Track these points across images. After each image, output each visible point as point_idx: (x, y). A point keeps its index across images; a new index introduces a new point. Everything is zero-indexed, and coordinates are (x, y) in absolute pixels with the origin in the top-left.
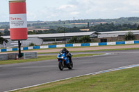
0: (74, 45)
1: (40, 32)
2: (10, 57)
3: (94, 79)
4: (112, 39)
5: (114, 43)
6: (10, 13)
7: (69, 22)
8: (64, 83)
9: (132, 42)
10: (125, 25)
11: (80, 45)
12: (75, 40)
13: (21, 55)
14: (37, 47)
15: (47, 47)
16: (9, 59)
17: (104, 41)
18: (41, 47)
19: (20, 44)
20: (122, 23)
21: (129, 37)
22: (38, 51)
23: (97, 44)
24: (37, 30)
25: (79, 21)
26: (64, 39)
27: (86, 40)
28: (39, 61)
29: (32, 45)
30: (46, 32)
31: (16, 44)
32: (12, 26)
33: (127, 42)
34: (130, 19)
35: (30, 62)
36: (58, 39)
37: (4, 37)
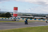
0: (28, 19)
1: (20, 15)
5: (38, 20)
6: (14, 10)
8: (25, 28)
9: (42, 20)
10: (41, 16)
11: (30, 19)
12: (28, 18)
13: (15, 20)
14: (19, 19)
15: (22, 19)
16: (12, 21)
17: (36, 19)
18: (20, 19)
19: (15, 18)
23: (34, 19)
25: (30, 14)
26: (26, 17)
28: (19, 22)
29: (18, 18)
30: (22, 15)
32: (14, 13)
33: (41, 20)
34: (42, 14)
35: (17, 22)
37: (12, 16)
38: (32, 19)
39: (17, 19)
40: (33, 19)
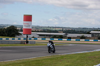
0: (55, 39)
2: (22, 43)
3: (62, 57)
4: (74, 38)
5: (75, 40)
6: (24, 21)
7: (53, 27)
9: (84, 40)
10: (81, 31)
11: (57, 39)
12: (55, 37)
14: (36, 39)
15: (41, 39)
16: (21, 43)
17: (70, 38)
18: (38, 39)
19: (27, 37)
20: (80, 30)
21: (83, 38)
22: (36, 41)
23: (66, 40)
24: (37, 30)
25: (58, 28)
26: (50, 36)
27: (61, 37)
28: (36, 46)
29: (33, 37)
30: (41, 32)
31: (25, 36)
32: (24, 27)
33: (81, 40)
34: (83, 28)
36: (47, 35)
37: (20, 32)
38: (63, 40)
39: (30, 39)
40: (65, 38)
